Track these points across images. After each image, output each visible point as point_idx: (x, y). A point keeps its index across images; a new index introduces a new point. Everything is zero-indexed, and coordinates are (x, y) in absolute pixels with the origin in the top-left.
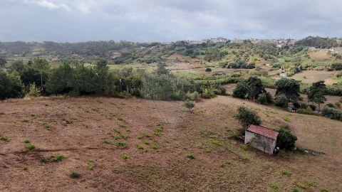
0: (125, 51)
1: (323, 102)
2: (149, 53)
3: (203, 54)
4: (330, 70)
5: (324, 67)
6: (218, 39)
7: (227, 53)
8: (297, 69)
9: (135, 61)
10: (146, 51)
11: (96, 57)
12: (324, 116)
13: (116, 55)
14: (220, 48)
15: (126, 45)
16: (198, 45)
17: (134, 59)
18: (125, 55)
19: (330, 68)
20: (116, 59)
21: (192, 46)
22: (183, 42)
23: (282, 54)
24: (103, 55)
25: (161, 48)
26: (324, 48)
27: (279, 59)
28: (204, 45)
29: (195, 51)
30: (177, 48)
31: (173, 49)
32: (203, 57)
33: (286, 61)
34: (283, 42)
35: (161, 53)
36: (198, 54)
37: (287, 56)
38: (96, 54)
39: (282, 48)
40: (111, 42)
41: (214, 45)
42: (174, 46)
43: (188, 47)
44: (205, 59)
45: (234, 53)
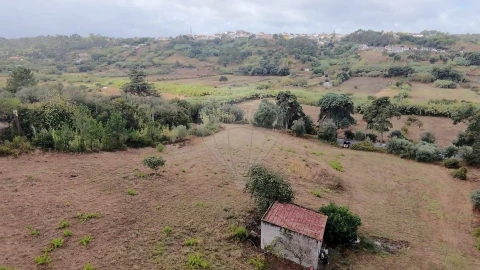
0: (98, 51)
1: (387, 130)
2: (133, 54)
3: (216, 55)
4: (386, 76)
5: (379, 72)
6: (238, 32)
7: (249, 54)
8: (345, 75)
9: (112, 66)
10: (130, 52)
11: (50, 61)
12: (391, 153)
13: (84, 57)
14: (241, 45)
15: (100, 42)
16: (208, 41)
17: (109, 63)
18: (96, 58)
19: (387, 73)
20: (82, 63)
21: (199, 44)
22: (186, 37)
23: (325, 54)
24: (62, 58)
25: (153, 47)
26: (378, 45)
27: (322, 62)
28: (217, 42)
29: (204, 51)
30: (177, 47)
31: (171, 47)
32: (217, 59)
33: (331, 65)
34: (325, 38)
35: (152, 54)
36: (208, 55)
37: (332, 57)
38: (49, 57)
39: (326, 46)
40: (76, 37)
41: (232, 41)
42: (173, 43)
43: (194, 45)
44: (219, 62)
45: (260, 53)
